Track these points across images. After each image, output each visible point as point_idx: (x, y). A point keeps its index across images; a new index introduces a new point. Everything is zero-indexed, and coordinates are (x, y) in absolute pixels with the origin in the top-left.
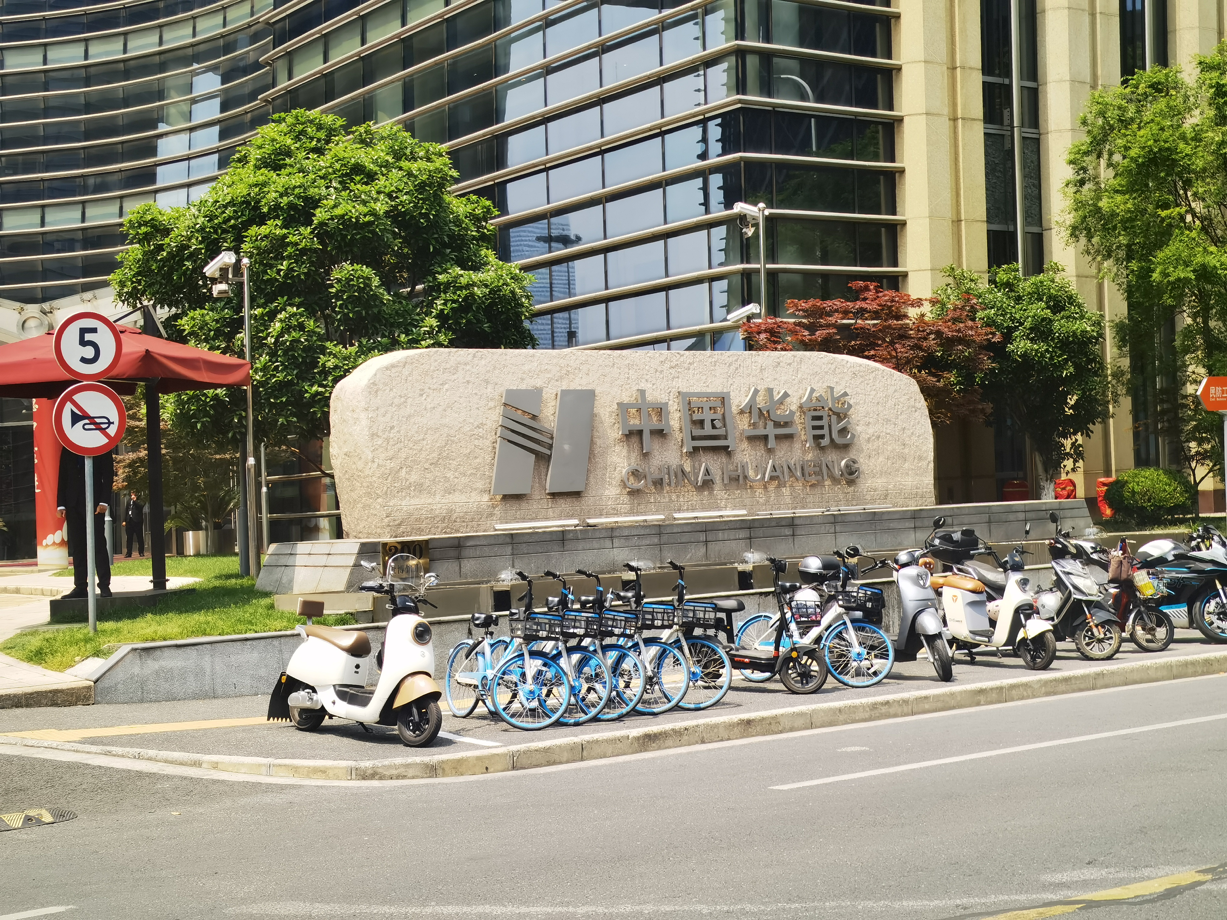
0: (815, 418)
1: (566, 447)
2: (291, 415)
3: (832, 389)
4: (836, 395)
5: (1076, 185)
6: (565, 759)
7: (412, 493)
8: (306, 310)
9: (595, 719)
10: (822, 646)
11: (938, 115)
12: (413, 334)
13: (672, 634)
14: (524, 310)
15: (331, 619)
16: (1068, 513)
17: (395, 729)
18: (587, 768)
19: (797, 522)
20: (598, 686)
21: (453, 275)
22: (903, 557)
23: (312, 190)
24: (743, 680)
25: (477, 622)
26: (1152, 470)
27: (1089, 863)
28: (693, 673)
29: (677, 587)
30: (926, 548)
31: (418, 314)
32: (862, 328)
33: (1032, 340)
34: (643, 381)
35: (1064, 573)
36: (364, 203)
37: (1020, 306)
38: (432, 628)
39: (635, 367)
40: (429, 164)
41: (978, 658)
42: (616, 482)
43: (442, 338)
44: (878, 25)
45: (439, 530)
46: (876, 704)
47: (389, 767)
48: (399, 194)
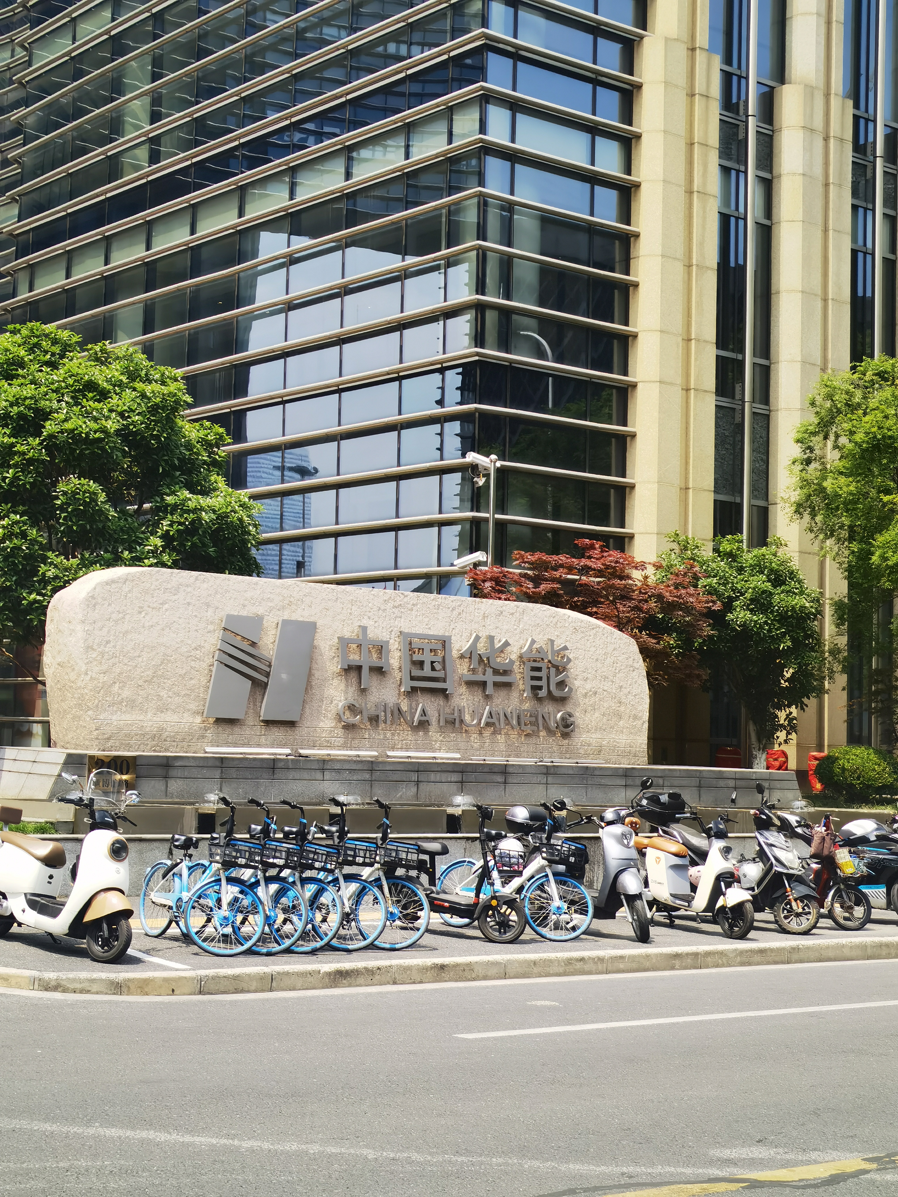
0: (534, 669)
1: (284, 676)
2: (7, 619)
3: (552, 642)
4: (556, 648)
5: (802, 464)
6: (253, 988)
7: (124, 709)
8: (30, 518)
9: (288, 951)
10: (522, 896)
11: (671, 384)
12: (136, 551)
13: (373, 872)
14: (250, 538)
15: (31, 827)
16: (778, 784)
17: (83, 943)
18: (275, 1000)
19: (510, 770)
20: (295, 918)
21: (181, 497)
22: (609, 815)
23: (43, 402)
24: (443, 924)
25: (176, 843)
26: (863, 748)
27: (759, 1141)
28: (391, 913)
29: (382, 825)
30: (633, 807)
31: (143, 533)
32: (585, 584)
33: (751, 611)
34: (366, 617)
35: (767, 844)
36: (96, 420)
37: (742, 576)
38: (130, 846)
39: (358, 603)
40: (163, 387)
41: (677, 922)
42: (331, 715)
43: (166, 558)
44: (616, 292)
45: (149, 747)
46: (571, 959)
47: (74, 980)
48: (131, 414)
